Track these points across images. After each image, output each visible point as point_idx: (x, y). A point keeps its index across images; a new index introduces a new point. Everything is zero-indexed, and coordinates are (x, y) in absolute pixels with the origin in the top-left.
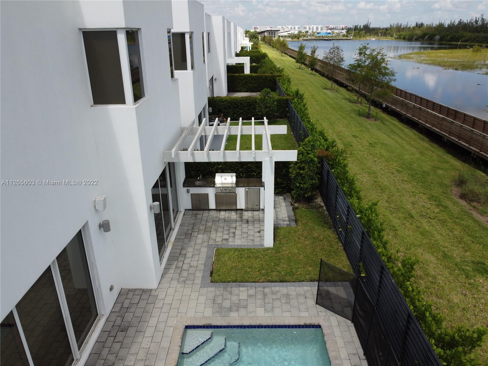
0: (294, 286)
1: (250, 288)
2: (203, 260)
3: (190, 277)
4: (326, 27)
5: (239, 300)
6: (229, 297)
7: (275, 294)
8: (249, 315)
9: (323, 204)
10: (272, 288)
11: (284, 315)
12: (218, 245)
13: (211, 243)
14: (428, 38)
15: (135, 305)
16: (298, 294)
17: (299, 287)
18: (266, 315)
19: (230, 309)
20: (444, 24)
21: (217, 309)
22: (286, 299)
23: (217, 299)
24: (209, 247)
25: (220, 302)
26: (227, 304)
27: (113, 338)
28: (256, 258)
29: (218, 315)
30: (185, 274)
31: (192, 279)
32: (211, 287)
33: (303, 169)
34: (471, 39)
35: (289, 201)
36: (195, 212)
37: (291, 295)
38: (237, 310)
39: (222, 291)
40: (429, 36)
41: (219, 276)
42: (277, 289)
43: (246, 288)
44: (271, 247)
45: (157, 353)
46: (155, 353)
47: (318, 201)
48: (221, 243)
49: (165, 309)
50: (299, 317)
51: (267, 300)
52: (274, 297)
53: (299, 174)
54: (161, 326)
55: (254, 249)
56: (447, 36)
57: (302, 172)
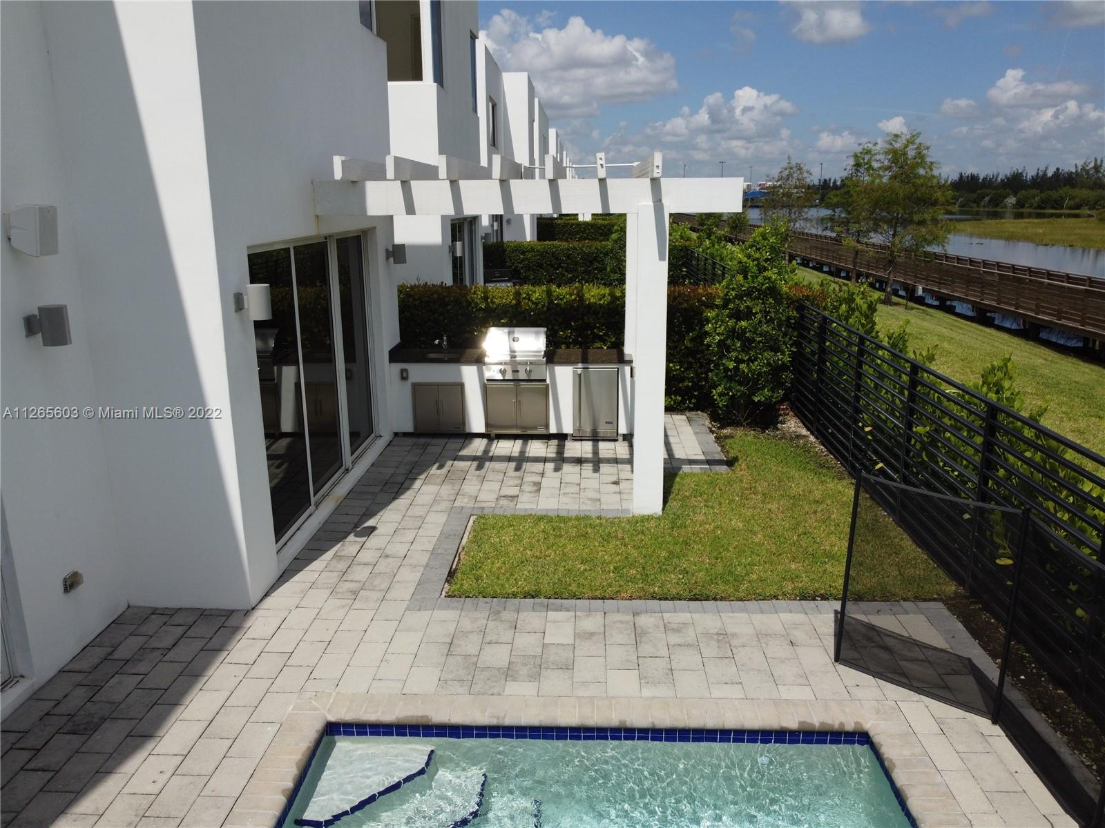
0: (746, 610)
1: (584, 613)
2: (429, 542)
3: (376, 583)
4: (760, 185)
5: (544, 646)
6: (507, 635)
7: (677, 630)
8: (581, 692)
9: (804, 432)
10: (664, 614)
11: (716, 693)
12: (483, 508)
13: (462, 505)
14: (990, 201)
15: (157, 653)
16: (764, 632)
17: (762, 613)
18: (647, 693)
19: (509, 673)
20: (1025, 175)
21: (457, 670)
22: (719, 647)
23: (462, 643)
24: (452, 511)
25: (473, 650)
26: (497, 656)
27: (26, 755)
28: (607, 538)
29: (461, 690)
30: (360, 574)
31: (384, 586)
32: (448, 608)
33: (748, 314)
34: (1089, 201)
35: (704, 425)
36: (422, 441)
37: (734, 635)
38: (536, 676)
39: (484, 622)
40: (991, 197)
41: (477, 580)
42: (683, 617)
43: (572, 614)
44: (656, 513)
45: (182, 815)
46: (173, 814)
47: (789, 427)
48: (493, 505)
49: (265, 667)
50: (777, 703)
51: (646, 649)
52: (674, 639)
53: (733, 333)
54: (232, 721)
55: (599, 518)
56: (1034, 198)
57: (744, 323)
